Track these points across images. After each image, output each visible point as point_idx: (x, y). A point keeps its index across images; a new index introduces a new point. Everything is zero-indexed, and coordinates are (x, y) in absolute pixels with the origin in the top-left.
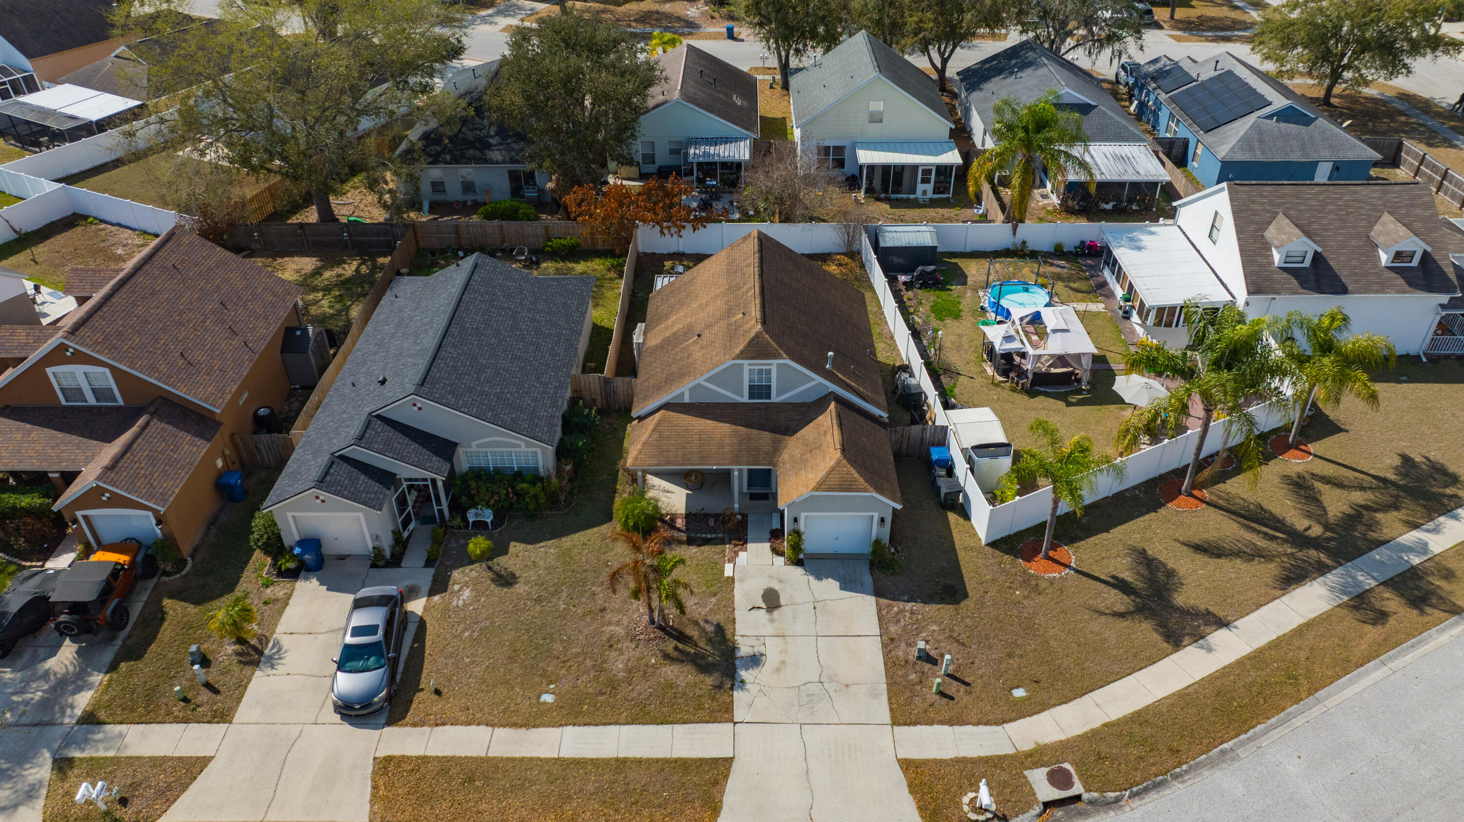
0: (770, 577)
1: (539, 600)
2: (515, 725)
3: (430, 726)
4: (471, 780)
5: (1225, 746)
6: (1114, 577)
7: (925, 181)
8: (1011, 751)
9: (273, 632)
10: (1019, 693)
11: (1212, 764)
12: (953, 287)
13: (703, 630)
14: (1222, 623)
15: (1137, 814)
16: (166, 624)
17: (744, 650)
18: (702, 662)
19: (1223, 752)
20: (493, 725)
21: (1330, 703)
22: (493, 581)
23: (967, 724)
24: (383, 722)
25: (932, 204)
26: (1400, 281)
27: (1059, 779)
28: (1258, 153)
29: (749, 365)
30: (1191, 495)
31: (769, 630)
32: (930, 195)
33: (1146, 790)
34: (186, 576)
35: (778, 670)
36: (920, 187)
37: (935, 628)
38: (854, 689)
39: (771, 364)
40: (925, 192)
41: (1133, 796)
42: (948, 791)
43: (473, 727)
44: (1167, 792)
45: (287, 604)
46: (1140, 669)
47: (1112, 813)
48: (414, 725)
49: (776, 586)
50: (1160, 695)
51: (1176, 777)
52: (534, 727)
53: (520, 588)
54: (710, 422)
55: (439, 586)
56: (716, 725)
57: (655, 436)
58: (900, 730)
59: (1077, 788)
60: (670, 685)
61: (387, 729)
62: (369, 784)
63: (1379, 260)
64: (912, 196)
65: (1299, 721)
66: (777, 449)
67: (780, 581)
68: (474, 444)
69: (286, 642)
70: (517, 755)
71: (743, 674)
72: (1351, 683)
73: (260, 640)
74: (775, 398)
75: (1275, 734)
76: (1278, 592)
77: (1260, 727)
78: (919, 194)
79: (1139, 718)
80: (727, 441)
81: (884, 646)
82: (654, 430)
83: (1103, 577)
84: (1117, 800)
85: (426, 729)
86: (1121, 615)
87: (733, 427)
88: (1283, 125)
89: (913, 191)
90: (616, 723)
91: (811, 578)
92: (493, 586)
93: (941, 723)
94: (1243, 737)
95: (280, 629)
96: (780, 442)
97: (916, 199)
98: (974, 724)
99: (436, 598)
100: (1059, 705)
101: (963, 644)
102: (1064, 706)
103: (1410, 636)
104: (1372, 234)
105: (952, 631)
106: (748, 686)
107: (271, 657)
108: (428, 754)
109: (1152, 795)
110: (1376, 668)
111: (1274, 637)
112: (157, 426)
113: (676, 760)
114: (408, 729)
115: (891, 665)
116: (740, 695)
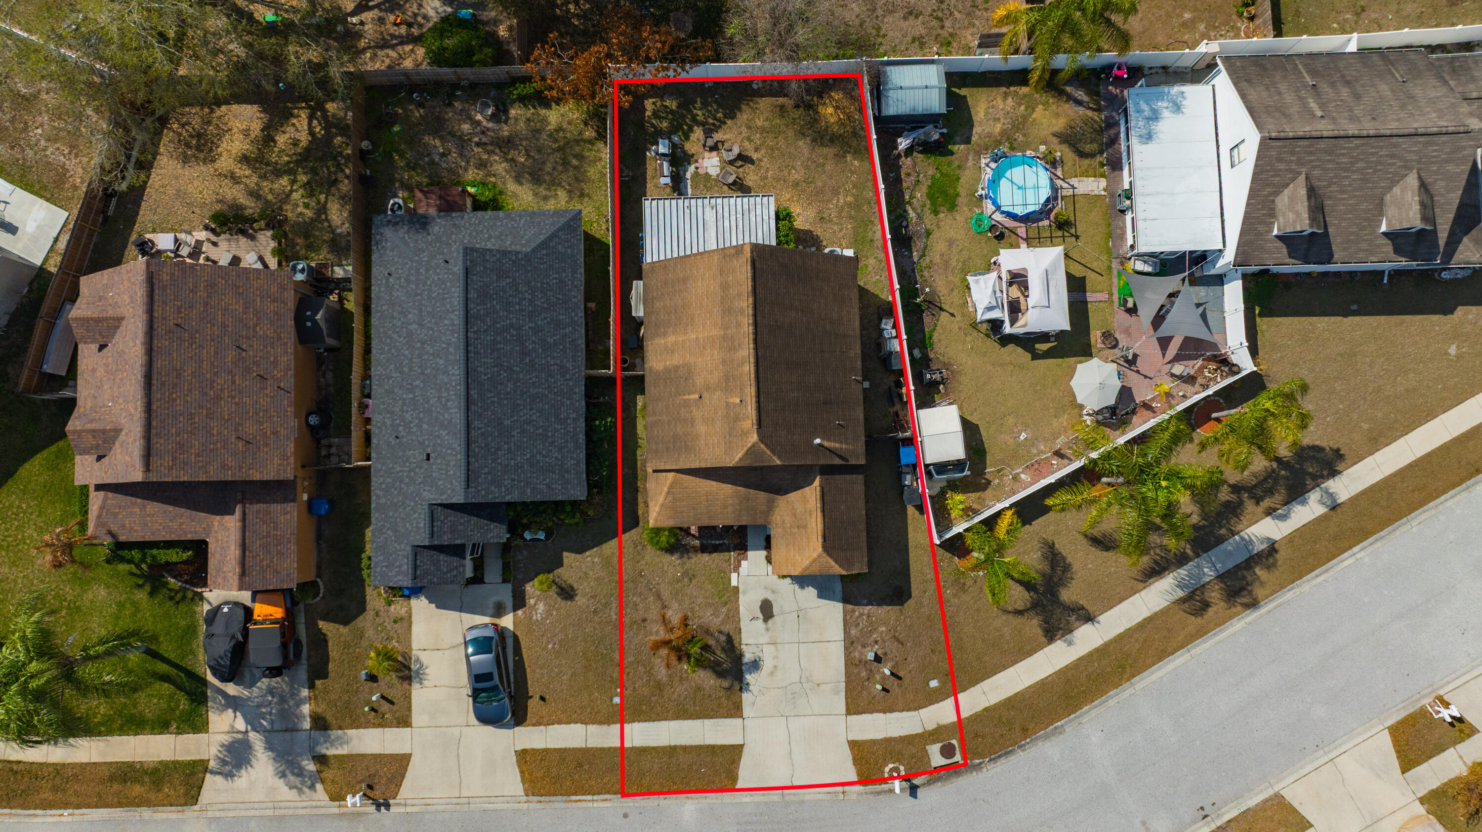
0: (766, 588)
2: (601, 723)
3: (544, 725)
5: (1059, 724)
6: (1024, 574)
8: (920, 730)
9: (411, 650)
10: (934, 684)
11: (1046, 737)
12: (955, 148)
13: (717, 641)
14: (1089, 618)
15: (990, 773)
16: (330, 644)
17: (748, 657)
18: (719, 669)
19: (1056, 728)
20: (586, 724)
21: (1139, 686)
22: (557, 594)
23: (896, 711)
24: (512, 723)
27: (948, 751)
31: (765, 639)
33: (1000, 756)
35: (772, 673)
37: (883, 629)
38: (823, 687)
41: (991, 760)
42: (876, 763)
43: (572, 725)
44: (1013, 757)
45: (411, 623)
46: (1021, 660)
47: (975, 773)
48: (534, 725)
49: (770, 597)
50: (1028, 683)
52: (613, 724)
53: (580, 601)
55: (519, 602)
56: (730, 719)
58: (853, 718)
59: (957, 757)
60: (699, 688)
61: (517, 729)
62: (517, 770)
63: (1380, 227)
65: (1112, 703)
66: (770, 507)
67: (773, 592)
69: (424, 657)
70: (606, 745)
71: (749, 678)
73: (404, 657)
79: (1010, 703)
80: (730, 501)
81: (846, 648)
82: (668, 493)
85: (542, 728)
86: (1019, 613)
87: (735, 488)
91: (796, 586)
93: (878, 711)
94: (1072, 716)
95: (415, 646)
96: (773, 502)
98: (899, 711)
101: (902, 644)
105: (896, 631)
106: (751, 688)
107: (417, 672)
108: (549, 746)
109: (1003, 760)
110: (1182, 655)
111: (1122, 630)
113: (708, 746)
114: (530, 728)
115: (851, 663)
116: (745, 696)
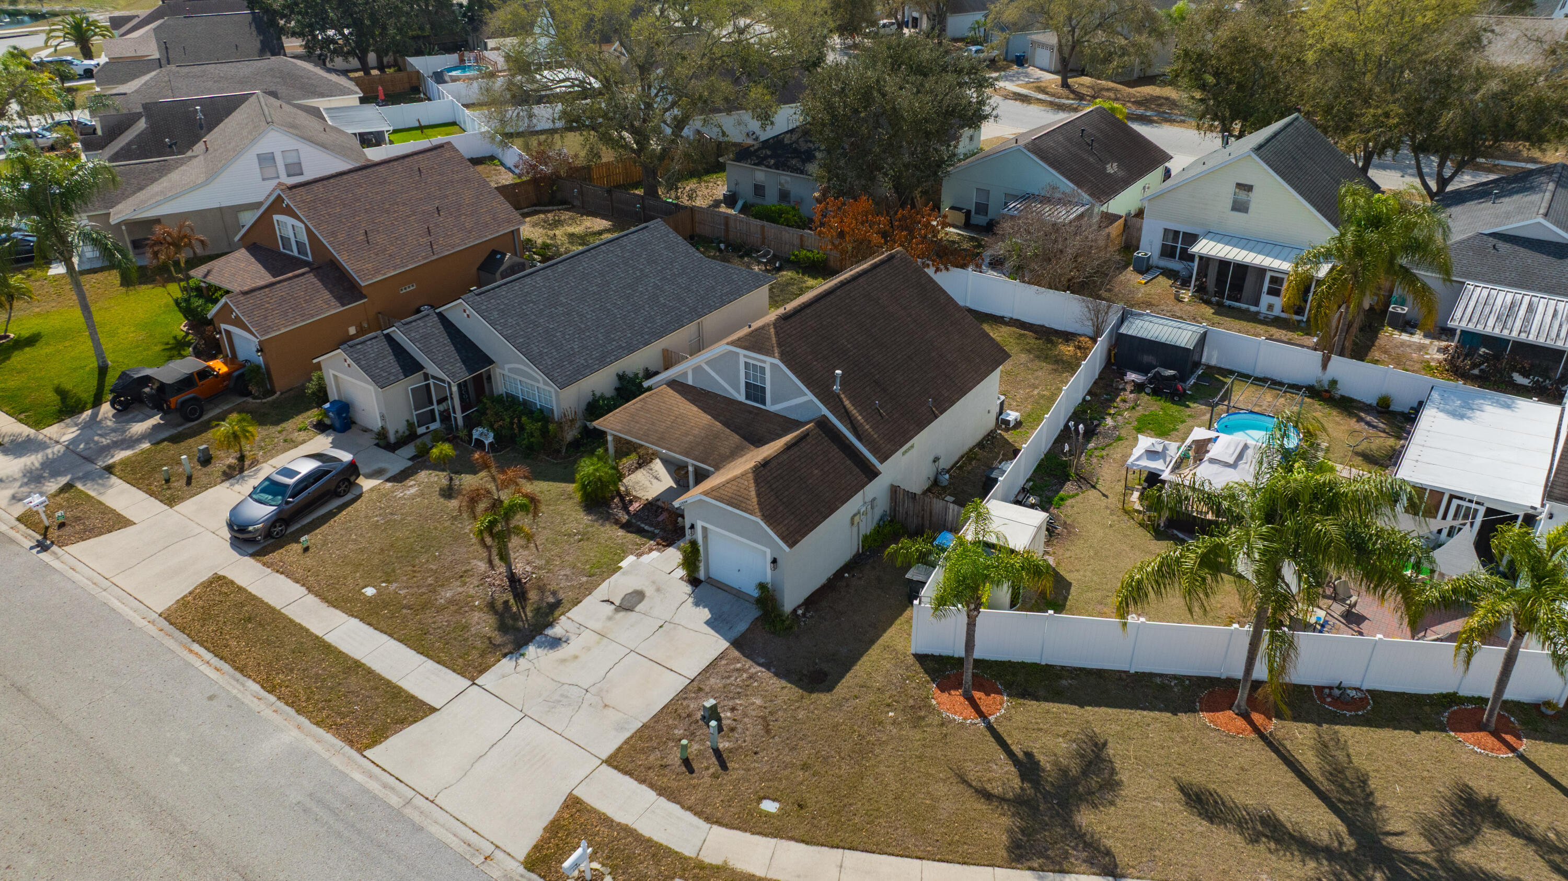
0: (654, 582)
1: (455, 518)
2: (324, 599)
3: (273, 570)
4: (249, 620)
6: (1029, 755)
7: (1274, 292)
8: (688, 851)
9: (266, 462)
10: (769, 806)
12: (1191, 405)
13: (543, 598)
14: (1108, 871)
16: (214, 429)
17: (556, 631)
18: (510, 622)
20: (311, 591)
22: (442, 489)
23: (678, 803)
24: (251, 551)
29: (745, 356)
30: (1246, 716)
31: (597, 624)
32: (1277, 312)
34: (264, 403)
35: (563, 660)
36: (1266, 299)
38: (609, 712)
39: (764, 362)
40: (1270, 307)
43: (297, 585)
45: (296, 447)
46: (939, 860)
48: (264, 564)
49: (649, 592)
52: (334, 607)
53: (453, 503)
54: (695, 409)
55: (401, 477)
56: (459, 676)
57: (639, 405)
58: (605, 770)
60: (464, 628)
61: (245, 558)
62: (190, 589)
64: (1253, 309)
67: (659, 590)
68: (507, 366)
70: (298, 620)
71: (531, 649)
73: (252, 463)
74: (770, 407)
78: (1263, 307)
80: (697, 432)
81: (684, 691)
82: (642, 400)
83: (1015, 748)
85: (268, 571)
86: (988, 796)
87: (713, 421)
89: (1257, 304)
90: (391, 635)
91: (691, 600)
92: (436, 493)
93: (652, 786)
97: (1258, 313)
98: (683, 807)
99: (388, 484)
100: (797, 841)
101: (768, 731)
102: (802, 846)
105: (773, 713)
106: (522, 660)
107: (241, 477)
108: (248, 588)
112: (311, 278)
113: (395, 687)
114: (259, 565)
115: (671, 710)
116: (506, 664)
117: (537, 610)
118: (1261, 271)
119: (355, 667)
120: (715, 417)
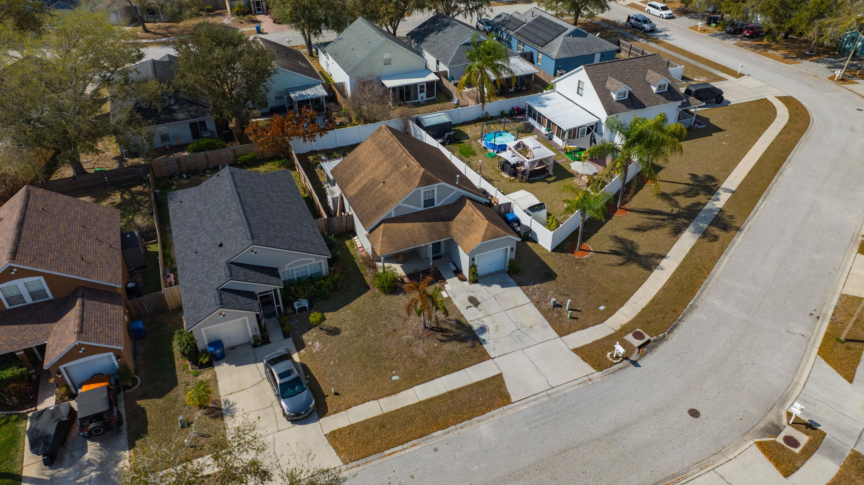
0: (467, 291)
1: (358, 336)
2: (388, 395)
3: (344, 410)
4: (383, 426)
5: (690, 303)
6: (611, 250)
7: (422, 91)
8: (613, 332)
9: (220, 397)
10: (602, 308)
11: (690, 311)
12: (464, 141)
13: (451, 325)
14: (663, 257)
15: (674, 339)
16: (148, 414)
17: (475, 327)
18: (460, 338)
19: (691, 306)
20: (377, 399)
21: (717, 275)
22: (327, 334)
23: (590, 327)
24: (317, 417)
25: (428, 103)
26: (663, 98)
27: (638, 336)
28: (570, 53)
29: (424, 189)
30: (622, 209)
31: (481, 315)
32: (425, 98)
33: (672, 329)
34: (141, 385)
35: (496, 330)
36: (420, 95)
37: (552, 292)
38: (534, 327)
39: (434, 187)
40: (422, 98)
41: (669, 333)
42: (599, 355)
43: (367, 403)
44: (680, 327)
45: (217, 381)
46: (642, 284)
47: (665, 342)
48: (335, 413)
49: (473, 295)
50: (656, 291)
51: (680, 320)
52: (398, 393)
53: (345, 333)
54: (409, 224)
55: (300, 345)
56: (484, 362)
57: (385, 237)
58: (564, 338)
59: (647, 337)
60: (451, 353)
61: (321, 420)
62: (331, 448)
63: (652, 90)
64: (416, 101)
65: (710, 285)
66: (448, 230)
67: (473, 292)
68: (286, 266)
69: (232, 399)
70: (398, 407)
71: (482, 337)
72: (719, 265)
73: (215, 403)
74: (436, 205)
75: (705, 293)
76: (675, 239)
77: (699, 292)
78: (419, 99)
79: (653, 302)
80: (422, 231)
81: (536, 306)
82: (383, 235)
83: (607, 252)
84: (664, 336)
85: (342, 412)
86: (622, 264)
87: (422, 223)
88: (576, 38)
89: (416, 98)
90: (437, 377)
91: (486, 287)
92: (329, 337)
93: (579, 330)
94: (695, 298)
95: (221, 394)
96: (448, 225)
97: (419, 102)
98: (592, 326)
99: (302, 351)
100: (620, 307)
102: (622, 307)
103: (729, 242)
104: (647, 79)
105: (559, 291)
106: (488, 341)
107: (228, 410)
108: (352, 423)
109: (675, 331)
110: (725, 258)
111: (684, 257)
112: (91, 303)
113: (476, 383)
114: (333, 416)
115: (544, 313)
116: (487, 346)
117: (457, 328)
118: (415, 85)
119: (451, 394)
120: (421, 221)
